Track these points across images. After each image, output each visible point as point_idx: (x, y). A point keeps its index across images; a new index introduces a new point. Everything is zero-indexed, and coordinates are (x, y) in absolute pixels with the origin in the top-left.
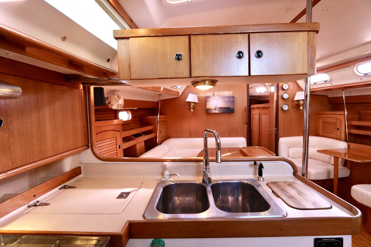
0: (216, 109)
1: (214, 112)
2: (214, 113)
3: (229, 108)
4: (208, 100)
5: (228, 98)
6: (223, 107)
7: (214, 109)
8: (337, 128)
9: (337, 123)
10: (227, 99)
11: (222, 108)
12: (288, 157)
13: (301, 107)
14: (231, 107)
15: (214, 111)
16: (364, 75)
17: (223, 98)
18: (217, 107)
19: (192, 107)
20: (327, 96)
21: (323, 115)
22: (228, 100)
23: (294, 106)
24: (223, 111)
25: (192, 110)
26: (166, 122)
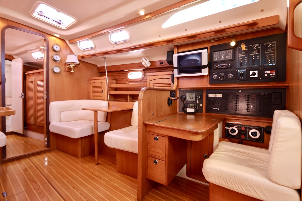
8: (102, 91)
9: (102, 87)
12: (60, 121)
13: (73, 70)
16: (115, 44)
20: (96, 66)
21: (92, 81)
23: (66, 69)
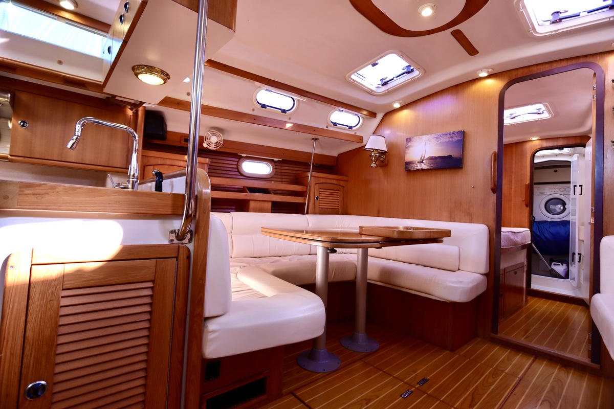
0: (422, 162)
1: (419, 167)
2: (419, 170)
3: (450, 156)
4: (409, 144)
5: (449, 136)
6: (437, 156)
7: (418, 162)
11: (436, 158)
14: (455, 154)
15: (419, 165)
17: (437, 138)
18: (426, 158)
19: (374, 159)
22: (447, 140)
24: (437, 163)
25: (373, 165)
26: (343, 187)
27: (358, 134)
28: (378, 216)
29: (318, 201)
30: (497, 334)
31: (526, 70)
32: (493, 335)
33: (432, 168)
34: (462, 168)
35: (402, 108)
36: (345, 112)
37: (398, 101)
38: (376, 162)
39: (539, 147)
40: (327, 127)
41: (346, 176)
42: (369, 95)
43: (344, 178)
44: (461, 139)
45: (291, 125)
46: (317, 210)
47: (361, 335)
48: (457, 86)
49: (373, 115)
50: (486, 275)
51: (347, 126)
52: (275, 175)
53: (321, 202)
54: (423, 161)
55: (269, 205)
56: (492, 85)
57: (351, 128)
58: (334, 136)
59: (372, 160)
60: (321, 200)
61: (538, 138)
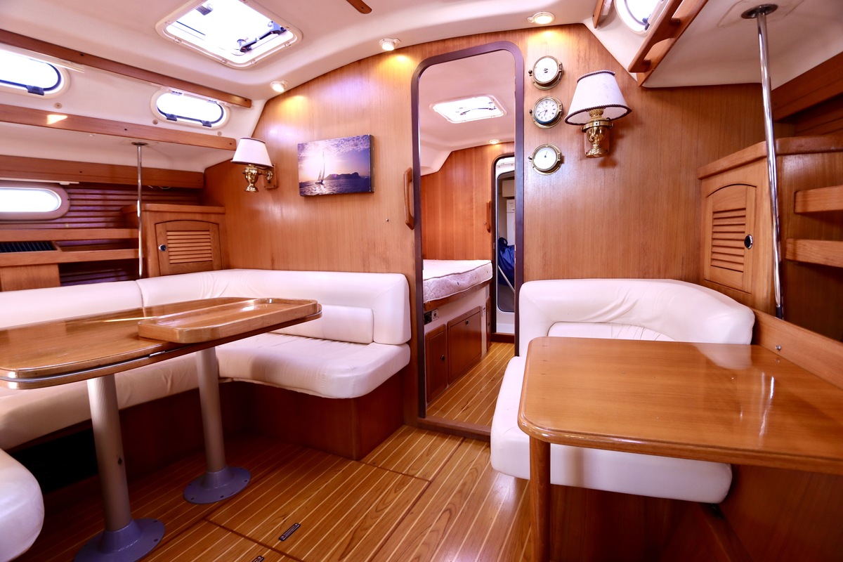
0: (321, 183)
1: (319, 190)
2: (318, 196)
3: (356, 174)
4: (303, 154)
5: (352, 143)
6: (339, 174)
7: (316, 183)
8: (743, 237)
9: (747, 213)
10: (348, 147)
13: (595, 145)
14: (363, 171)
15: (317, 188)
17: (338, 146)
18: (325, 177)
19: (249, 178)
21: (713, 180)
24: (340, 185)
25: (250, 189)
26: (218, 224)
27: (225, 134)
28: (273, 268)
29: (164, 253)
30: (424, 417)
31: (441, 46)
32: (420, 419)
33: (335, 192)
34: (372, 192)
35: (289, 93)
36: (185, 95)
37: (279, 79)
38: (254, 183)
39: (500, 154)
40: (155, 123)
41: (221, 205)
42: (223, 68)
43: (217, 209)
44: (369, 147)
45: (65, 117)
46: (165, 268)
47: (218, 474)
48: (360, 61)
49: (247, 103)
50: (408, 343)
51: (200, 121)
52: (70, 211)
53: (171, 254)
54: (322, 181)
55: (55, 272)
56: (404, 65)
57: (207, 124)
58: (174, 140)
59: (247, 179)
60: (171, 250)
61: (498, 142)
